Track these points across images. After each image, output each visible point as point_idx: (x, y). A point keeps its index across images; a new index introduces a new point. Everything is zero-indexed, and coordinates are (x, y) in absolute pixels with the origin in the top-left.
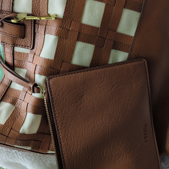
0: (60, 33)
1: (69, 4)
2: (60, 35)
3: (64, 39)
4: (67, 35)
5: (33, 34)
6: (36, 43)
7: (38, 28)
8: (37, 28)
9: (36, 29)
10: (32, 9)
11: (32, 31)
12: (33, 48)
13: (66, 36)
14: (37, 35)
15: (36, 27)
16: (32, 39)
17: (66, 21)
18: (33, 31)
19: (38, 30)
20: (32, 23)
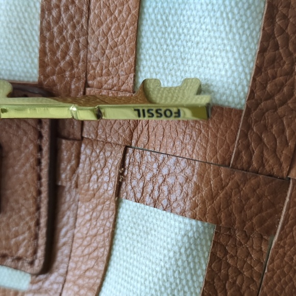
0: (228, 199)
1: (285, 17)
2: (230, 215)
3: (247, 238)
4: (271, 216)
5: (44, 195)
6: (62, 240)
7: (73, 162)
8: (69, 161)
9: (66, 168)
10: (43, 52)
11: (39, 178)
12: (48, 267)
13: (262, 222)
14: (68, 198)
15: (65, 155)
16: (43, 221)
17: (265, 128)
18: (45, 180)
19: (74, 171)
20: (40, 136)
